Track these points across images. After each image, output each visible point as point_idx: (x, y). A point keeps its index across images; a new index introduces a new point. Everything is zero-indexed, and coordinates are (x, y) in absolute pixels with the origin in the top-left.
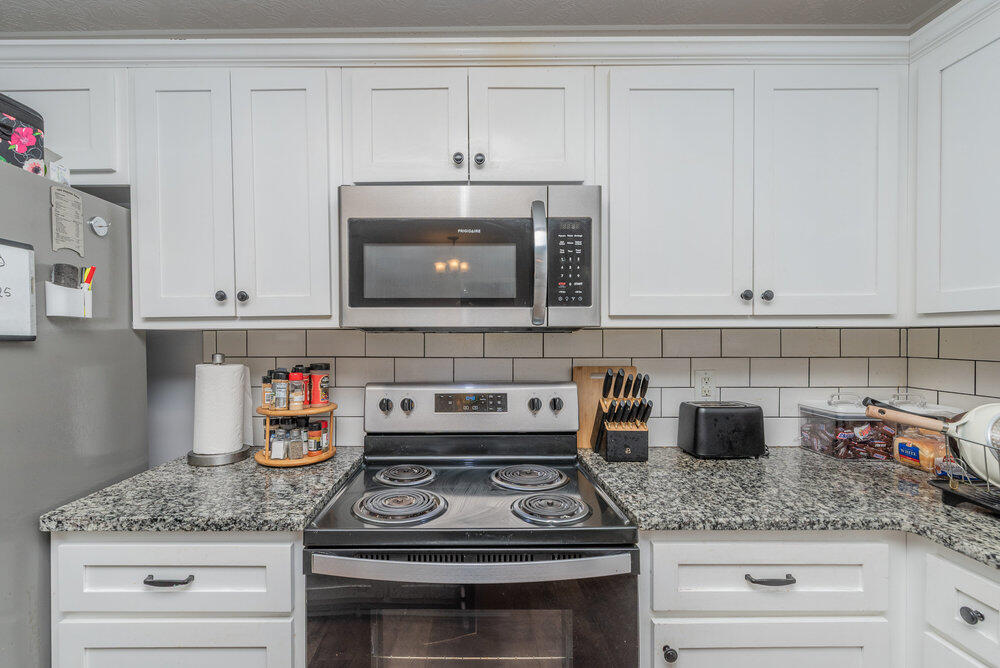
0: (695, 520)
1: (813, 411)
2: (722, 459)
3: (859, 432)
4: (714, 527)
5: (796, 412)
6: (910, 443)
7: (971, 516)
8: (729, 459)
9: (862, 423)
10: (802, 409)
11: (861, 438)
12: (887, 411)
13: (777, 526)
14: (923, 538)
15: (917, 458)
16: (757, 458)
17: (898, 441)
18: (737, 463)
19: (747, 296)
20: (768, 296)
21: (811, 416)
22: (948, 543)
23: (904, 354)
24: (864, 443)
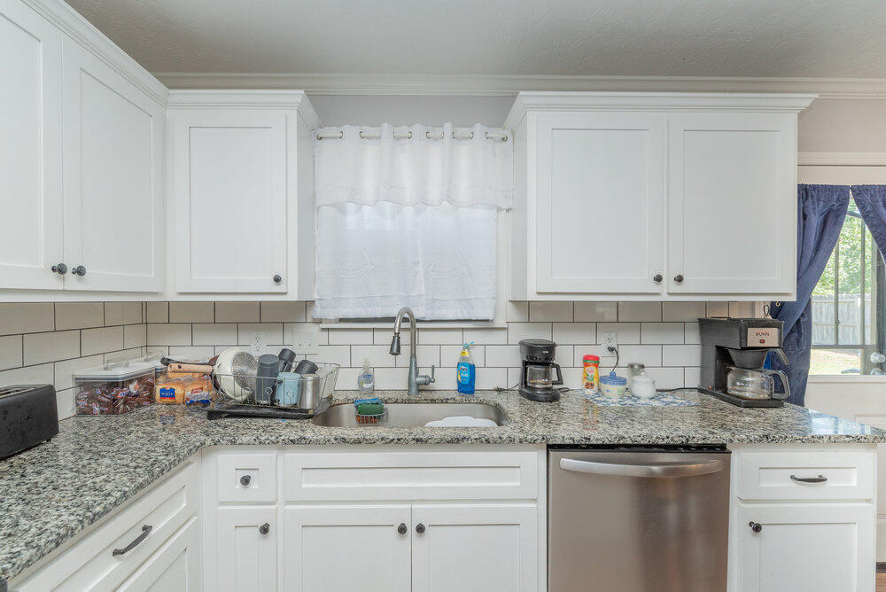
0: (73, 525)
1: (84, 379)
2: (13, 456)
3: (133, 388)
4: (92, 521)
5: (71, 383)
6: (168, 387)
7: (228, 421)
8: (20, 453)
9: (131, 381)
10: (76, 379)
11: (135, 392)
12: (182, 365)
13: (141, 486)
14: (219, 446)
15: (173, 397)
16: (49, 440)
17: (158, 388)
18: (35, 453)
19: (60, 270)
20: (80, 271)
21: (84, 384)
22: (233, 443)
23: (144, 322)
24: (136, 396)
